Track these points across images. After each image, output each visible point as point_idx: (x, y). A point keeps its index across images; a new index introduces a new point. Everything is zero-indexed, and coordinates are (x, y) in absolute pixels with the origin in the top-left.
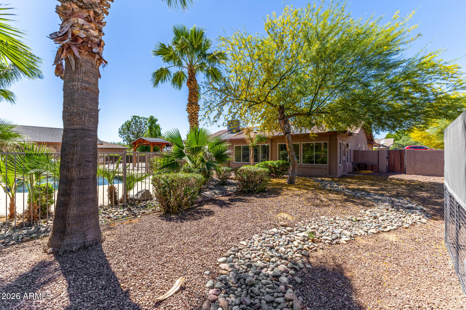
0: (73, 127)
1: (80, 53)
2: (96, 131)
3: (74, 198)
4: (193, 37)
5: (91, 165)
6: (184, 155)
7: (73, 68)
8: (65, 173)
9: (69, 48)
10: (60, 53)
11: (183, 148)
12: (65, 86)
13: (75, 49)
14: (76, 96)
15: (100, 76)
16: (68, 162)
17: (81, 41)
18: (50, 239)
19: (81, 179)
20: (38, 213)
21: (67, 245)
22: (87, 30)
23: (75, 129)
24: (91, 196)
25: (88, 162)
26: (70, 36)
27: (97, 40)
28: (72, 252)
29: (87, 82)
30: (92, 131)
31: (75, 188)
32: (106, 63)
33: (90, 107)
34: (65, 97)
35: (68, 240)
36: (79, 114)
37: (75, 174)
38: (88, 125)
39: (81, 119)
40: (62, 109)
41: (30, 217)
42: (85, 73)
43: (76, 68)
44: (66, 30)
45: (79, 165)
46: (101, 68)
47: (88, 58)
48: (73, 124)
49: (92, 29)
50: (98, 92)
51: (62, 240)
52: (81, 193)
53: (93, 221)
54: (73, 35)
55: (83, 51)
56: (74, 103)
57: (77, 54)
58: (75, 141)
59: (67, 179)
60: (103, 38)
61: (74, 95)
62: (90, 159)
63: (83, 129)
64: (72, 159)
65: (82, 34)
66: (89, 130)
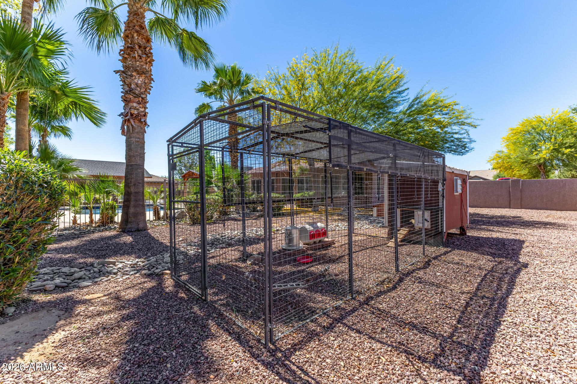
0: (131, 164)
1: (134, 122)
2: (143, 166)
3: (132, 203)
4: (231, 75)
5: (141, 185)
6: (212, 183)
7: (131, 131)
8: (127, 189)
9: (129, 120)
10: (124, 123)
11: (212, 178)
12: (126, 140)
13: (132, 121)
14: (133, 146)
15: (145, 132)
16: (129, 183)
17: (135, 115)
18: (120, 225)
19: (136, 193)
20: (108, 220)
21: (129, 228)
22: (138, 109)
23: (132, 165)
24: (141, 203)
25: (139, 183)
26: (129, 115)
27: (143, 113)
28: (131, 231)
29: (139, 138)
30: (141, 166)
31: (133, 198)
32: (149, 126)
33: (140, 152)
34: (126, 146)
35: (129, 226)
36: (134, 156)
37: (132, 190)
38: (139, 162)
39: (135, 159)
40: (125, 154)
41: (104, 222)
42: (137, 133)
43: (133, 130)
44: (127, 111)
45: (135, 185)
46: (146, 129)
47: (139, 124)
48: (131, 162)
49: (141, 108)
50: (144, 142)
51: (127, 225)
52: (136, 201)
53: (142, 217)
54: (131, 113)
55: (136, 121)
56: (131, 150)
57: (133, 123)
58: (132, 171)
59: (128, 192)
60: (147, 111)
61: (131, 146)
62: (140, 182)
63: (136, 165)
64: (131, 182)
65: (136, 112)
66: (140, 165)
